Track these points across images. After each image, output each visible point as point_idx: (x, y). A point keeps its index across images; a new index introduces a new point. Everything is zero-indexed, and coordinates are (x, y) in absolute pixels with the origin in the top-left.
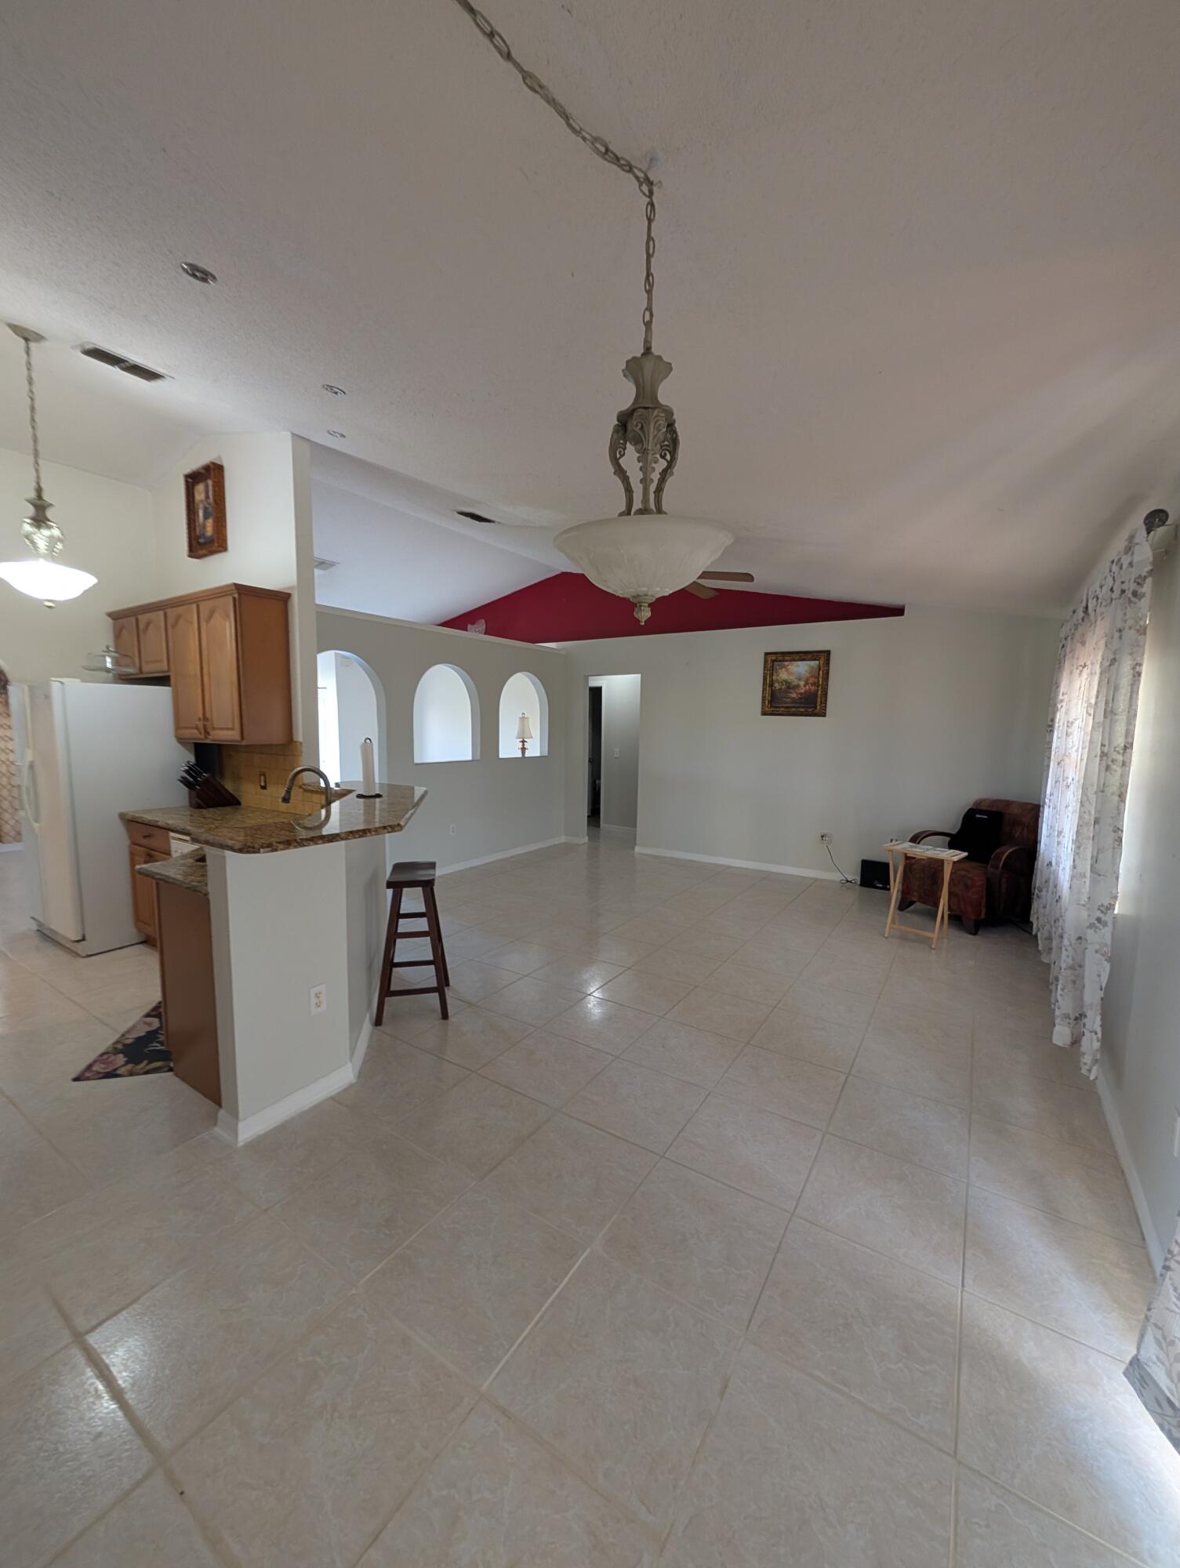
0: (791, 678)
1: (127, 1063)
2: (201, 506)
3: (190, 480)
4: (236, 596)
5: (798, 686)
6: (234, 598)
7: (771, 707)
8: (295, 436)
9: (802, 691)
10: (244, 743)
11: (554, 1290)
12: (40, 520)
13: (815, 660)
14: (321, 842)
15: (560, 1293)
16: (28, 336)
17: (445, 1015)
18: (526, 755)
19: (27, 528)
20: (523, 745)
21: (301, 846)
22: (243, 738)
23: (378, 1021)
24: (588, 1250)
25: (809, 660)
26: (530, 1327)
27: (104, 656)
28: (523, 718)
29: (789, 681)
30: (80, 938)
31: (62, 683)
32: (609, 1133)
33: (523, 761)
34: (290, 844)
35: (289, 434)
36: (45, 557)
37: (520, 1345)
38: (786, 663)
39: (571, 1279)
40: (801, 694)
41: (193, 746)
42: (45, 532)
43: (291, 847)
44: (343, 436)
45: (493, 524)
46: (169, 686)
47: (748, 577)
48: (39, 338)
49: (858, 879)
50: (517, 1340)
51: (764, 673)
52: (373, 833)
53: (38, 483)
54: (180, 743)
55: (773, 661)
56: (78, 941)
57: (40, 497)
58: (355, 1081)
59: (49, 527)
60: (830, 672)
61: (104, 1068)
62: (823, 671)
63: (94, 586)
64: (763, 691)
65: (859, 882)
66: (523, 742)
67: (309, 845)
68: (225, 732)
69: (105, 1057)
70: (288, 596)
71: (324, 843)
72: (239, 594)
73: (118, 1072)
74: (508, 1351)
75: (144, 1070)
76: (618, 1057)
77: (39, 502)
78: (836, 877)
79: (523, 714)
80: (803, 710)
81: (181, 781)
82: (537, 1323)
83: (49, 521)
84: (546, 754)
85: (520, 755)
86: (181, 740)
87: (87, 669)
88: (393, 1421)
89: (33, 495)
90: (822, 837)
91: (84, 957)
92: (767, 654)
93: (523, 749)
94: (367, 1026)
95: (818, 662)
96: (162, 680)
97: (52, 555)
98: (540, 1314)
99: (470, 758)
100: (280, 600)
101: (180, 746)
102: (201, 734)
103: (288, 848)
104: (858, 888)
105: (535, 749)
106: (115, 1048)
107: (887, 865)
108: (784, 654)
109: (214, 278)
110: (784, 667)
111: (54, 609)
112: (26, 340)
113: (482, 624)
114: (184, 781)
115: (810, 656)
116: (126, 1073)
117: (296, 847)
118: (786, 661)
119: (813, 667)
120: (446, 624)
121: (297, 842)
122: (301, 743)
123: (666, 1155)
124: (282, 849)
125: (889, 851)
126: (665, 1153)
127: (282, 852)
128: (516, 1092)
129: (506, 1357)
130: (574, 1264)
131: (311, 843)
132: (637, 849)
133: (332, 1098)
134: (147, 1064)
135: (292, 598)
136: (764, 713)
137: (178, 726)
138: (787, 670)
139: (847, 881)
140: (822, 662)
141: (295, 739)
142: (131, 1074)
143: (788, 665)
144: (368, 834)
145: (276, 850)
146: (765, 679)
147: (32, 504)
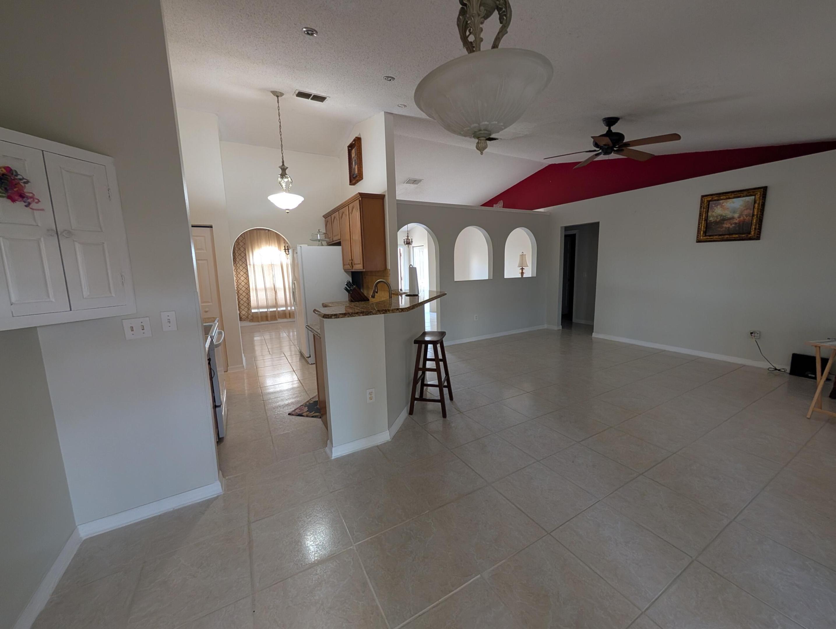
0: (726, 212)
1: (307, 411)
2: (354, 160)
3: (350, 148)
4: (360, 199)
5: (733, 218)
6: (360, 201)
7: (706, 236)
8: (386, 113)
9: (737, 221)
10: (364, 270)
11: (450, 592)
12: (283, 175)
13: (751, 195)
14: (362, 315)
15: (453, 595)
16: (278, 94)
17: (444, 415)
18: (524, 276)
19: (280, 179)
20: (522, 271)
21: (351, 317)
22: (364, 268)
23: (411, 412)
24: (479, 576)
25: (743, 197)
26: (429, 608)
27: (317, 234)
28: (522, 255)
29: (724, 214)
30: (309, 356)
31: (301, 247)
32: (516, 507)
33: (522, 280)
34: (346, 315)
35: (383, 113)
36: (286, 191)
37: (419, 616)
38: (721, 201)
39: (462, 589)
40: (736, 223)
41: (351, 273)
42: (286, 180)
43: (346, 317)
44: (405, 106)
45: (497, 140)
46: (341, 246)
47: (676, 137)
48: (282, 94)
49: (788, 369)
50: (419, 612)
51: (700, 211)
52: (391, 312)
53: (283, 159)
54: (345, 272)
55: (709, 202)
56: (308, 357)
57: (283, 165)
58: (390, 440)
59: (287, 178)
60: (766, 203)
61: (299, 412)
62: (759, 204)
63: (303, 202)
64: (699, 224)
65: (788, 371)
66: (522, 269)
67: (356, 316)
68: (359, 267)
69: (302, 407)
70: (384, 195)
71: (363, 315)
72: (362, 198)
73: (303, 414)
74: (413, 616)
75: (312, 416)
76: (539, 461)
77: (283, 167)
78: (765, 365)
79: (523, 252)
80: (737, 236)
81: (345, 289)
82: (434, 607)
83: (287, 175)
84: (535, 275)
85: (520, 277)
86: (346, 271)
87: (311, 240)
88: (344, 625)
89: (281, 164)
90: (751, 333)
91: (310, 364)
92: (703, 196)
93: (522, 273)
94: (404, 413)
95: (754, 197)
96: (339, 244)
97: (289, 190)
98: (437, 602)
99: (487, 278)
100: (381, 197)
101: (345, 273)
102: (351, 267)
103: (344, 317)
104: (788, 375)
105: (529, 273)
106: (306, 404)
107: (813, 359)
108: (719, 194)
109: (317, 32)
110: (719, 204)
111: (288, 212)
112: (278, 97)
113: (501, 203)
114: (346, 289)
115: (745, 193)
116: (305, 416)
117: (348, 317)
118: (722, 200)
119: (748, 201)
120: (484, 205)
121: (350, 315)
122: (390, 270)
123: (552, 534)
124: (341, 317)
125: (816, 346)
126: (551, 532)
127: (342, 319)
128: (469, 467)
129: (410, 619)
130: (467, 581)
131: (357, 315)
132: (594, 335)
133: (377, 446)
134: (314, 413)
135: (386, 196)
136: (699, 241)
137: (344, 265)
138: (722, 206)
139: (776, 369)
140: (757, 197)
141: (387, 268)
142: (307, 416)
143: (723, 203)
144: (388, 312)
145: (339, 318)
146: (701, 215)
147: (280, 168)
